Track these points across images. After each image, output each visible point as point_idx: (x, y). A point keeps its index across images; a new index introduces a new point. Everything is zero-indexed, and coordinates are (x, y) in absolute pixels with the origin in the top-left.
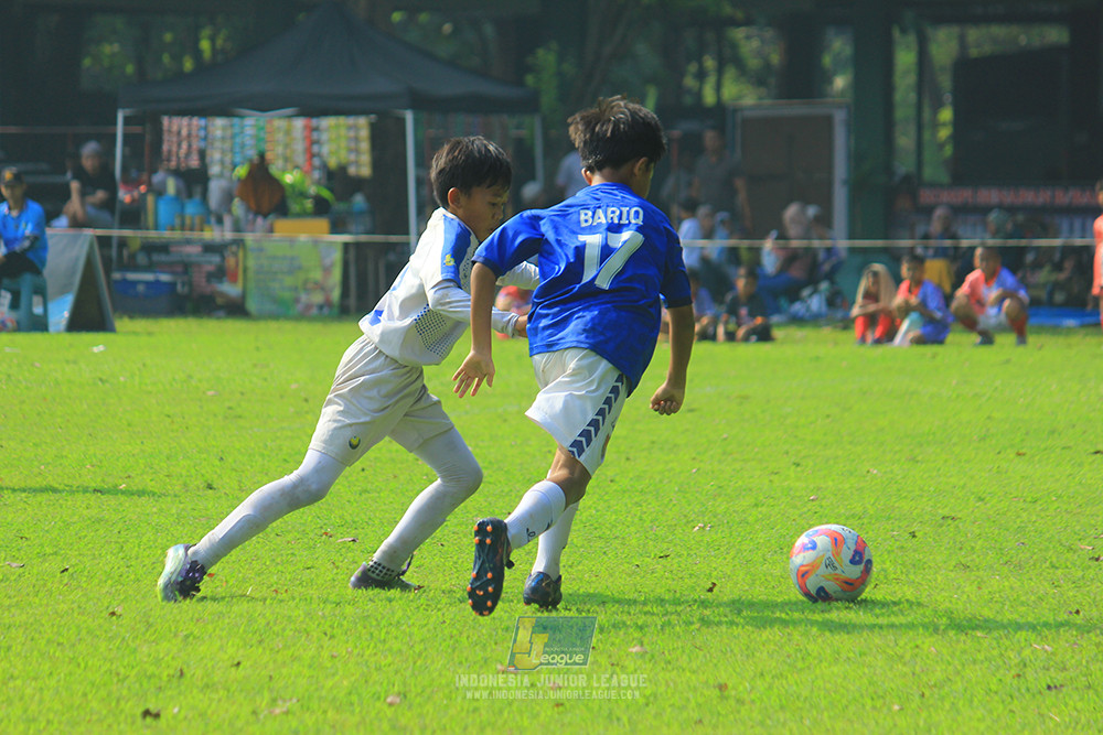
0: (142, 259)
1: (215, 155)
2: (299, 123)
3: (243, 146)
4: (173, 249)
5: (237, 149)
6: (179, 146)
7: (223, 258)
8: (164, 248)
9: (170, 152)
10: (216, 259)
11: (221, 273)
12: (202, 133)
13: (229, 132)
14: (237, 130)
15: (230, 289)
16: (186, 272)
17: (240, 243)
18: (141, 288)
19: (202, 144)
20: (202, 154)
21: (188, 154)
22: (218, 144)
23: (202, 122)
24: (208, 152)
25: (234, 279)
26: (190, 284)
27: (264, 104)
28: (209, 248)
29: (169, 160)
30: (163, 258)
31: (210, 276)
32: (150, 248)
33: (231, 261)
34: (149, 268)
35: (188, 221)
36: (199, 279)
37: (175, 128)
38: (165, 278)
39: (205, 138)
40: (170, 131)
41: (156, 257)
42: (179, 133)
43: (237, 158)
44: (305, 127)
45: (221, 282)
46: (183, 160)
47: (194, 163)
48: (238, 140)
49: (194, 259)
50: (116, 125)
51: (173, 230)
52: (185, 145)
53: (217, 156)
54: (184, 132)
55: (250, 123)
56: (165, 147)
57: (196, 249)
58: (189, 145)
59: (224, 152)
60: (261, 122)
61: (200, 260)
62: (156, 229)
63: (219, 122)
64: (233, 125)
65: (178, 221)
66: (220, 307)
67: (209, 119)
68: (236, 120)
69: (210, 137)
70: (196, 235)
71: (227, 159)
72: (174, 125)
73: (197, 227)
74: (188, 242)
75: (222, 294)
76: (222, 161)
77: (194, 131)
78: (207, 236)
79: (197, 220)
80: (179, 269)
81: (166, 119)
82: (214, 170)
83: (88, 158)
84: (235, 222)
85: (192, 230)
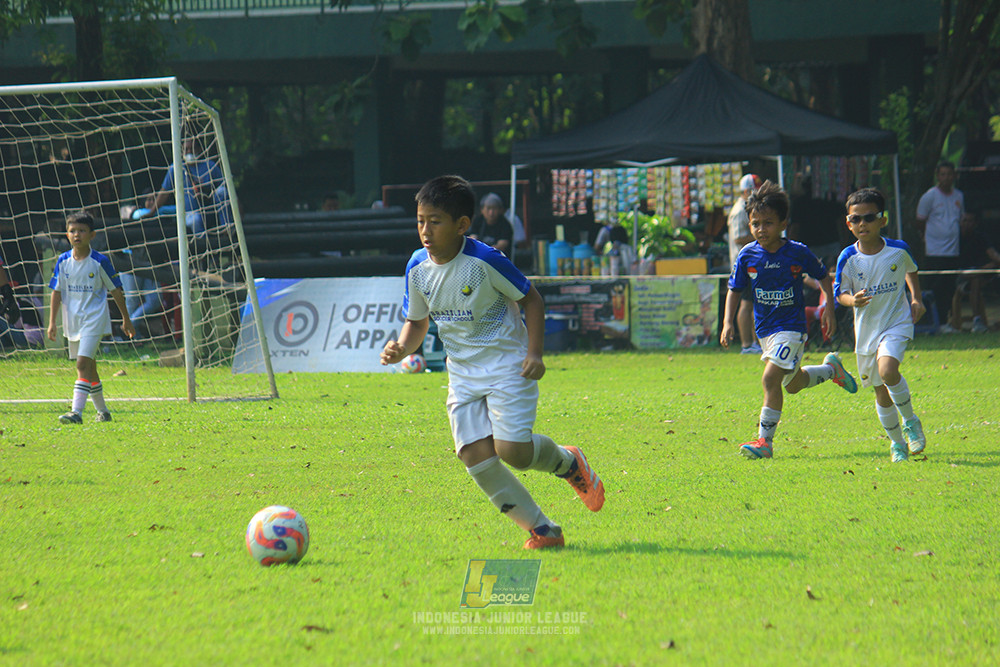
1: (600, 203)
2: (678, 170)
3: (626, 192)
4: (564, 290)
5: (620, 197)
6: (568, 194)
7: (610, 297)
8: (555, 289)
9: (559, 201)
10: (603, 298)
11: (608, 311)
12: (589, 183)
13: (613, 181)
14: (620, 178)
15: (617, 325)
16: (575, 311)
17: (625, 283)
19: (589, 193)
20: (589, 202)
21: (576, 206)
22: (603, 193)
23: (589, 173)
24: (595, 201)
25: (620, 317)
26: (580, 321)
27: (645, 155)
28: (597, 288)
29: (558, 209)
30: (555, 299)
31: (598, 314)
32: (544, 290)
33: (617, 300)
35: (577, 265)
36: (588, 317)
37: (564, 180)
38: (557, 317)
39: (592, 188)
40: (559, 183)
41: (548, 298)
42: (568, 183)
43: (622, 205)
44: (683, 174)
45: (609, 320)
46: (571, 209)
47: (582, 211)
48: (621, 188)
49: (583, 299)
50: (509, 178)
51: (563, 274)
52: (573, 195)
53: (603, 203)
54: (572, 183)
55: (633, 173)
56: (555, 197)
57: (583, 290)
58: (577, 195)
59: (609, 200)
60: (643, 171)
61: (588, 299)
62: (547, 273)
63: (604, 172)
64: (617, 175)
65: (567, 265)
66: (608, 342)
67: (595, 171)
68: (620, 171)
69: (596, 187)
70: (584, 277)
71: (612, 208)
72: (564, 177)
73: (585, 271)
74: (577, 284)
75: (609, 330)
76: (607, 209)
77: (581, 181)
78: (595, 277)
79: (585, 263)
80: (570, 308)
81: (555, 172)
82: (600, 217)
83: (489, 208)
84: (620, 263)
85: (581, 274)
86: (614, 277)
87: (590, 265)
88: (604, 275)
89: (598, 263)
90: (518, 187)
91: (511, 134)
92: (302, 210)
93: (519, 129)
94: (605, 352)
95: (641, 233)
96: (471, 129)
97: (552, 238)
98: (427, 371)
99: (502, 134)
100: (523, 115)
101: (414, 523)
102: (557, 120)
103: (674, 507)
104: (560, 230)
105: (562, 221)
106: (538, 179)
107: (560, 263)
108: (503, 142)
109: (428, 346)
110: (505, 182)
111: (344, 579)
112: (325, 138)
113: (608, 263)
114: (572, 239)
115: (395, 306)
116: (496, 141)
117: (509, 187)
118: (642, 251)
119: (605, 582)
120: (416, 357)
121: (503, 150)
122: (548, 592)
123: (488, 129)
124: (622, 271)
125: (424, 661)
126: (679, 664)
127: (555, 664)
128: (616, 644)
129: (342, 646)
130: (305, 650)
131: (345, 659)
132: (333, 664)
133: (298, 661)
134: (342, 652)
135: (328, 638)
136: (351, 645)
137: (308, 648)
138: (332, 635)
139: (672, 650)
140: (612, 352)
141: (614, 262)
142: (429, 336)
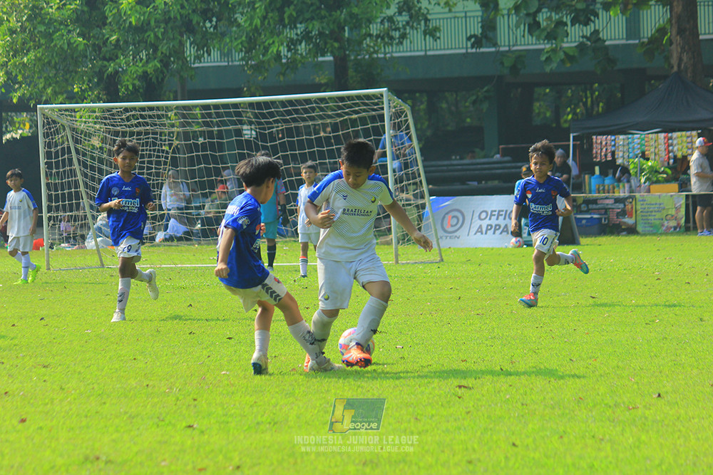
0: (584, 207)
1: (619, 154)
2: (662, 135)
3: (633, 148)
4: (599, 202)
5: (630, 150)
6: (602, 149)
7: (625, 205)
8: (595, 201)
9: (596, 153)
10: (621, 206)
11: (623, 213)
12: (613, 143)
13: (626, 142)
14: (630, 140)
15: (629, 221)
16: (606, 213)
17: (633, 198)
18: (584, 222)
19: (613, 149)
20: (613, 153)
21: (606, 155)
22: (621, 148)
23: (613, 138)
24: (616, 153)
25: (631, 216)
26: (608, 218)
27: (644, 127)
28: (617, 200)
29: (596, 157)
30: (594, 206)
31: (618, 214)
32: (588, 202)
33: (629, 207)
34: (587, 212)
35: (606, 187)
36: (613, 216)
37: (599, 141)
38: (595, 216)
39: (614, 145)
40: (596, 143)
41: (590, 206)
42: (601, 143)
43: (631, 155)
44: (665, 138)
45: (624, 218)
46: (603, 157)
47: (609, 158)
48: (631, 146)
49: (610, 206)
50: (569, 141)
51: (599, 193)
52: (604, 150)
53: (621, 154)
54: (604, 143)
55: (637, 137)
56: (594, 151)
57: (611, 201)
58: (606, 150)
59: (624, 152)
60: (643, 136)
61: (613, 207)
62: (590, 193)
63: (621, 137)
64: (628, 139)
65: (601, 188)
66: (624, 230)
67: (617, 136)
68: (630, 136)
69: (617, 145)
70: (611, 194)
71: (626, 156)
72: (598, 140)
73: (611, 191)
74: (607, 198)
75: (625, 223)
76: (623, 157)
77: (609, 142)
78: (616, 195)
79: (611, 187)
80: (603, 211)
81: (594, 137)
82: (619, 161)
83: (558, 157)
84: (631, 187)
85: (609, 193)
86: (627, 194)
87: (614, 188)
88: (622, 192)
89: (618, 186)
90: (573, 145)
91: (570, 117)
92: (456, 159)
93: (575, 114)
94: (623, 235)
95: (642, 170)
96: (548, 114)
97: (593, 173)
98: (525, 246)
99: (565, 117)
100: (577, 106)
101: (517, 329)
102: (596, 109)
103: (660, 320)
104: (597, 169)
105: (598, 164)
106: (585, 141)
107: (597, 187)
108: (566, 121)
109: (525, 233)
110: (567, 143)
111: (479, 360)
112: (468, 120)
113: (624, 187)
114: (604, 173)
115: (506, 211)
116: (562, 121)
117: (569, 145)
118: (643, 180)
119: (622, 362)
120: (518, 239)
121: (566, 125)
122: (591, 367)
123: (557, 114)
124: (631, 191)
125: (523, 405)
126: (663, 406)
127: (595, 406)
128: (629, 395)
129: (478, 396)
130: (458, 399)
131: (480, 403)
132: (473, 406)
133: (454, 404)
134: (478, 400)
135: (471, 392)
136: (483, 396)
137: (460, 398)
138: (472, 391)
139: (659, 398)
140: (626, 236)
141: (627, 186)
142: (525, 227)
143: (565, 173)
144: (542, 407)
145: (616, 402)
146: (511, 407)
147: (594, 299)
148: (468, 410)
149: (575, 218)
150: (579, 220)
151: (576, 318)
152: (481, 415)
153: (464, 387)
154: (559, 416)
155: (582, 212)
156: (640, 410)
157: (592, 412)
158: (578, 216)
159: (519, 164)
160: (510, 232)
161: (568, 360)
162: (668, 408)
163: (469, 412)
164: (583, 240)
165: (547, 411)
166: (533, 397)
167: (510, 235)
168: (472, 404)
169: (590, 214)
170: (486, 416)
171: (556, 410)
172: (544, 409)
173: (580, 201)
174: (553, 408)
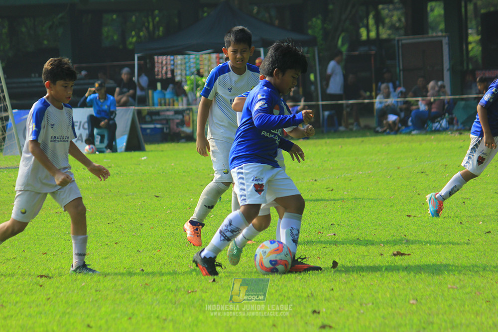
0: (148, 118)
1: (178, 72)
2: (214, 56)
3: (190, 67)
4: (162, 113)
5: (187, 69)
6: (162, 68)
7: (183, 116)
8: (157, 113)
9: (158, 71)
10: (180, 117)
11: (183, 123)
12: (172, 62)
13: (184, 62)
14: (187, 60)
15: (187, 130)
16: (167, 123)
17: (191, 110)
18: (148, 131)
19: (172, 67)
20: (172, 71)
21: (166, 73)
22: (179, 67)
23: (172, 58)
24: (175, 71)
25: (188, 125)
26: (169, 128)
27: (198, 49)
28: (177, 112)
29: (158, 75)
30: (157, 117)
31: (178, 125)
32: (151, 113)
33: (187, 118)
34: (151, 122)
35: (167, 101)
36: (173, 126)
37: (160, 61)
38: (159, 126)
39: (173, 65)
40: (158, 62)
41: (154, 118)
42: (162, 63)
43: (188, 73)
44: (217, 58)
45: (183, 127)
46: (164, 74)
47: (169, 75)
48: (188, 65)
49: (170, 117)
50: (134, 60)
51: (161, 105)
52: (165, 68)
53: (179, 72)
54: (164, 62)
55: (193, 57)
56: (156, 69)
57: (171, 113)
58: (167, 68)
59: (181, 70)
60: (197, 57)
61: (173, 117)
62: (153, 105)
63: (179, 57)
64: (185, 58)
65: (163, 101)
66: (183, 138)
67: (175, 56)
68: (186, 56)
69: (176, 64)
70: (171, 107)
71: (184, 73)
72: (159, 59)
73: (171, 103)
74: (168, 110)
75: (184, 132)
76: (181, 75)
77: (168, 62)
78: (176, 107)
79: (171, 101)
80: (165, 122)
81: (156, 57)
82: (178, 78)
83: (125, 74)
84: (188, 100)
85: (169, 105)
86: (185, 107)
87: (174, 101)
88: (180, 105)
89: (178, 100)
90: (139, 65)
91: (134, 39)
92: (35, 77)
93: (139, 37)
94: (182, 142)
95: (198, 86)
96: (115, 37)
97: (155, 88)
98: (97, 153)
99: (130, 39)
100: (141, 30)
101: (91, 225)
102: (157, 33)
103: (215, 215)
104: (159, 85)
105: (161, 81)
106: (148, 61)
107: (159, 101)
108: (131, 43)
109: (97, 141)
110: (132, 62)
111: (58, 253)
112: (46, 42)
113: (182, 100)
115: (80, 123)
116: (128, 43)
117: (134, 65)
118: (198, 94)
119: (183, 251)
120: (91, 146)
121: (131, 47)
122: (155, 257)
123: (124, 37)
124: (189, 104)
125: (96, 291)
126: (218, 290)
127: (159, 290)
128: (188, 281)
129: (57, 285)
130: (39, 287)
131: (59, 291)
132: (53, 293)
133: (36, 292)
134: (58, 287)
135: (50, 281)
136: (62, 284)
137: (41, 286)
138: (52, 279)
139: (214, 283)
140: (185, 142)
141: (185, 99)
142: (97, 136)
143: (132, 89)
144: (113, 292)
145: (177, 287)
146: (85, 293)
147: (158, 198)
148: (48, 297)
149: (141, 128)
150: (144, 130)
151: (142, 215)
152: (59, 300)
153: (45, 276)
154: (128, 300)
155: (146, 123)
156: (197, 293)
157: (156, 296)
158: (144, 126)
159: (91, 81)
160: (84, 141)
161: (136, 251)
162: (222, 291)
163: (49, 299)
164: (148, 147)
165: (117, 296)
166: (105, 284)
167: (84, 143)
168: (51, 291)
169: (154, 124)
170: (64, 301)
171: (126, 294)
172: (115, 295)
173: (145, 113)
174: (123, 293)
